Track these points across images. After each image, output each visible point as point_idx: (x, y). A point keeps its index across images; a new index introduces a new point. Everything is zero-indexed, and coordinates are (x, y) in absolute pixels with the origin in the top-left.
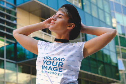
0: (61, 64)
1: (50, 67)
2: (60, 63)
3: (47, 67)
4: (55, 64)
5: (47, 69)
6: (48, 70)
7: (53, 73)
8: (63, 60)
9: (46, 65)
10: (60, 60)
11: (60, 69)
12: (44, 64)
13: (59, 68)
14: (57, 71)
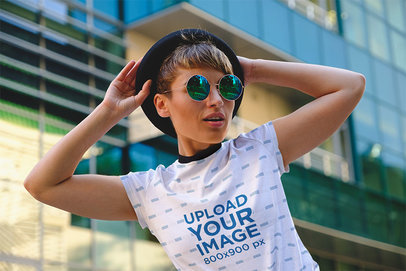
0: (243, 215)
1: (223, 237)
2: (238, 213)
3: (213, 241)
4: (228, 222)
5: (217, 248)
6: (222, 247)
7: (238, 250)
8: (241, 200)
9: (207, 239)
10: (236, 206)
11: (251, 229)
12: (200, 239)
13: (247, 228)
14: (245, 238)
